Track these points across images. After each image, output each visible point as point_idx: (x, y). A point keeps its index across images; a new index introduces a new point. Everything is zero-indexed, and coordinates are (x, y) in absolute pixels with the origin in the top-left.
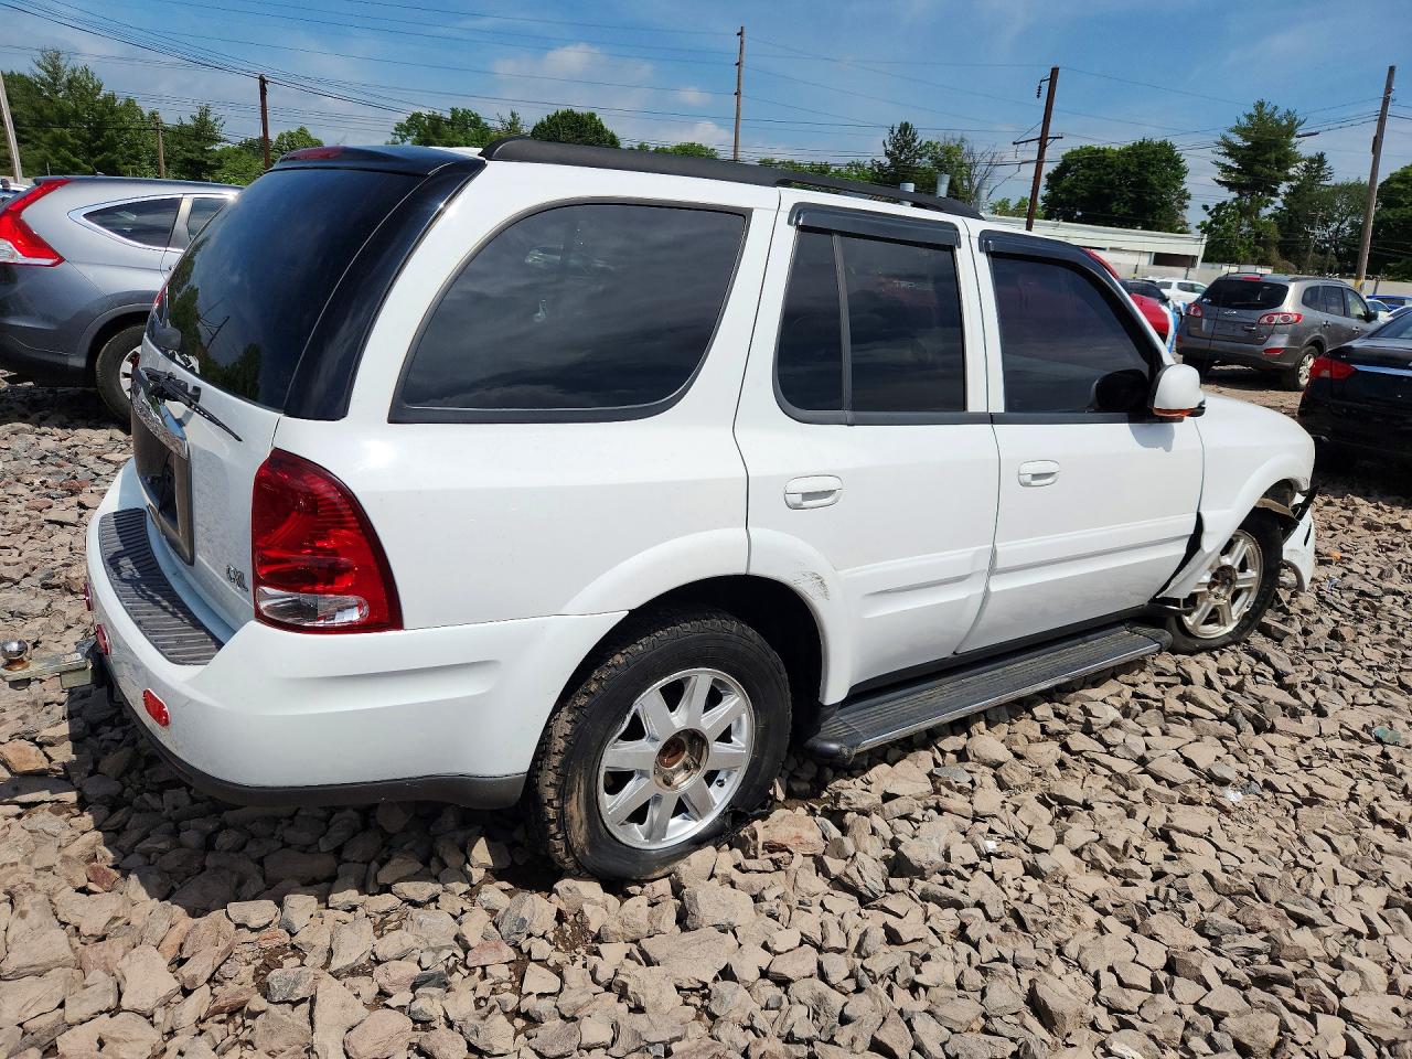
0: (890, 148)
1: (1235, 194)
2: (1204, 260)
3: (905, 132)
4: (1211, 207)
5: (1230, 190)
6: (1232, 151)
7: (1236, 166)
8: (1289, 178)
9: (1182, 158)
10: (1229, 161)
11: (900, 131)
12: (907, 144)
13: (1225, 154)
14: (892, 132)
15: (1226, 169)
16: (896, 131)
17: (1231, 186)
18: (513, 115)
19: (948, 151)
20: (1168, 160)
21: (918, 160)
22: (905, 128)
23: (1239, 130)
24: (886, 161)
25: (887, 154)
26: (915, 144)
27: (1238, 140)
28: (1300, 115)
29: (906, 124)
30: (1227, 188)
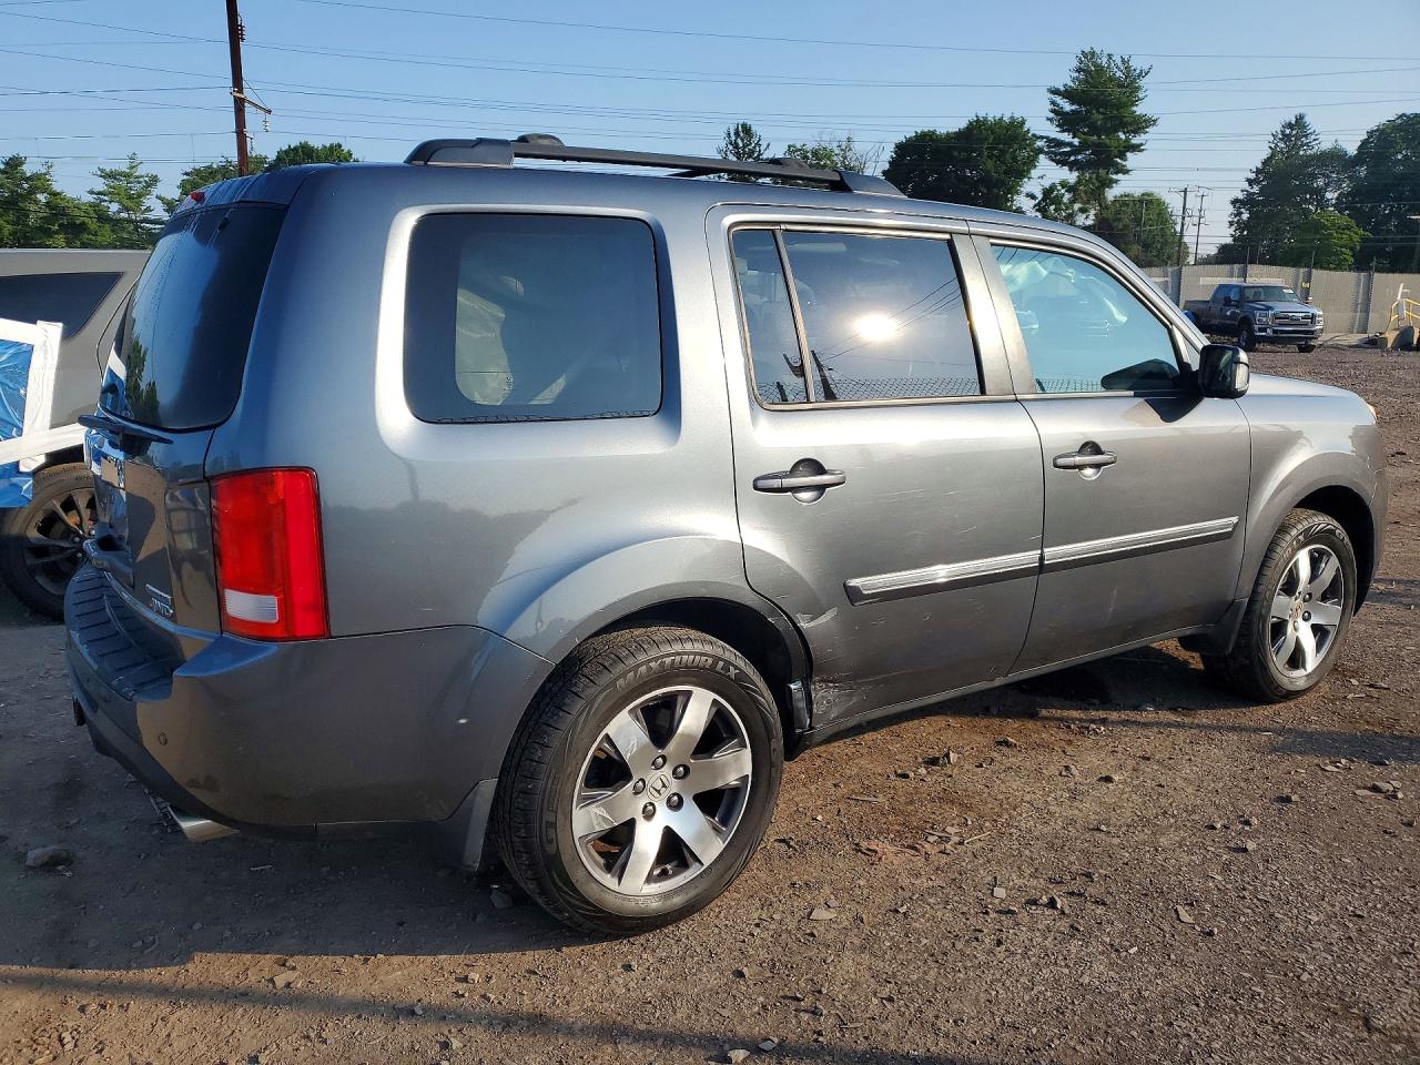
4: (1040, 196)
5: (1071, 170)
8: (1136, 148)
10: (1056, 133)
11: (737, 134)
17: (1072, 166)
19: (824, 153)
22: (744, 130)
23: (1068, 94)
27: (1067, 107)
28: (1137, 64)
29: (744, 126)
30: (1067, 168)
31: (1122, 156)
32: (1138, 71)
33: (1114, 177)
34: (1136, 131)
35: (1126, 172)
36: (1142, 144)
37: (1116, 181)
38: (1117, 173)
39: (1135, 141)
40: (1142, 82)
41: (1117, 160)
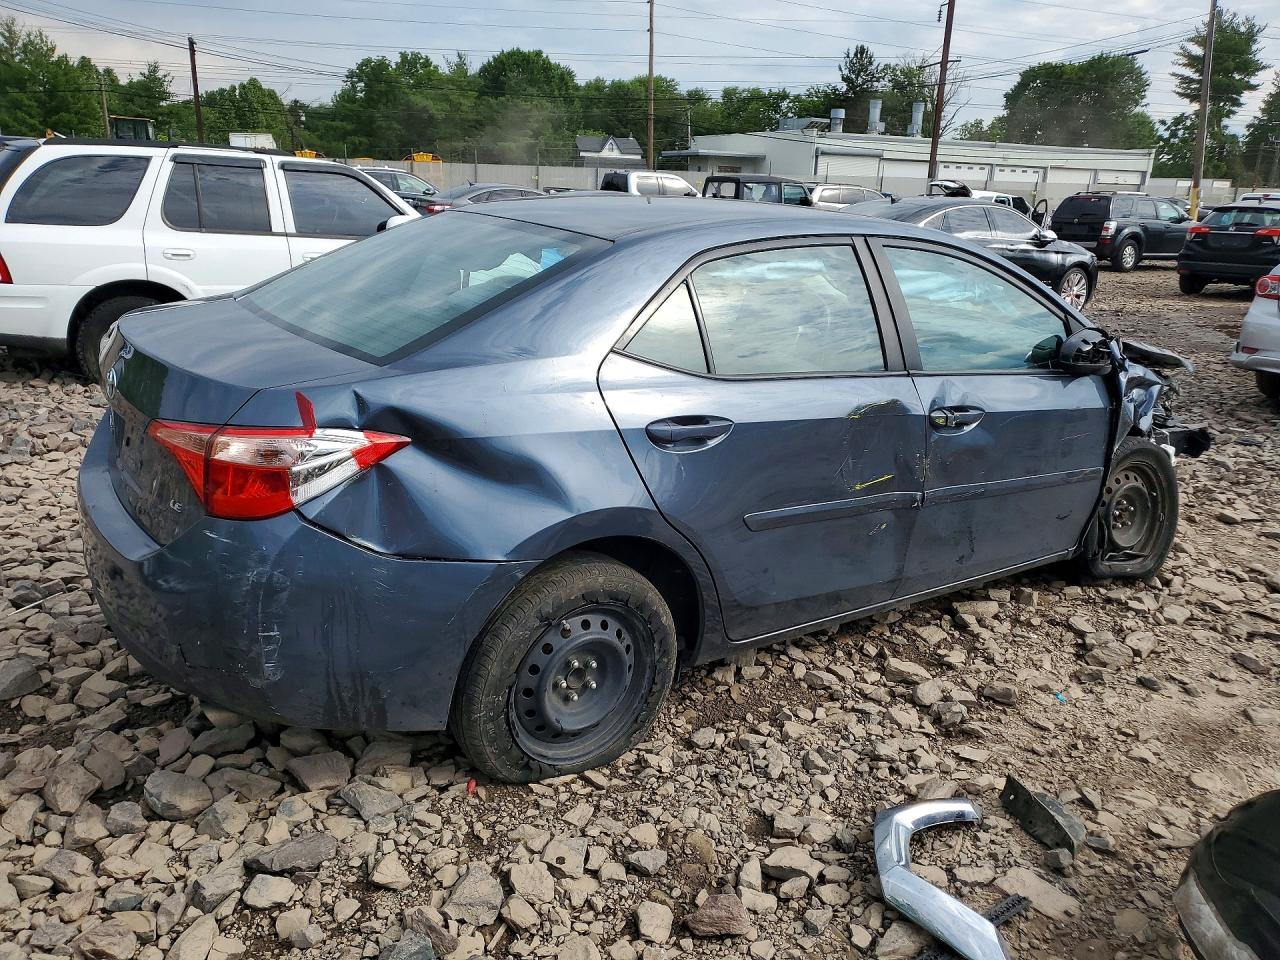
0: (846, 72)
1: (1196, 106)
2: (1153, 176)
3: (862, 55)
4: (1169, 122)
5: (1191, 101)
6: (1193, 61)
7: (1196, 76)
8: (1253, 88)
9: (1144, 71)
10: (1189, 72)
11: (856, 55)
12: (863, 68)
13: (1183, 65)
14: (848, 56)
15: (1186, 80)
16: (852, 55)
17: (1193, 98)
18: (460, 56)
19: (908, 73)
20: (1130, 73)
21: (875, 84)
22: (861, 51)
23: (1200, 40)
24: (843, 87)
25: (844, 79)
26: (873, 67)
27: (1197, 51)
28: (1259, 22)
29: (862, 47)
30: (1188, 100)
31: (1239, 93)
32: (1257, 28)
33: (1234, 109)
34: (1253, 73)
35: (1239, 105)
36: (1258, 85)
37: (1234, 113)
38: (1233, 105)
39: (1253, 81)
40: (1259, 38)
41: (1234, 96)
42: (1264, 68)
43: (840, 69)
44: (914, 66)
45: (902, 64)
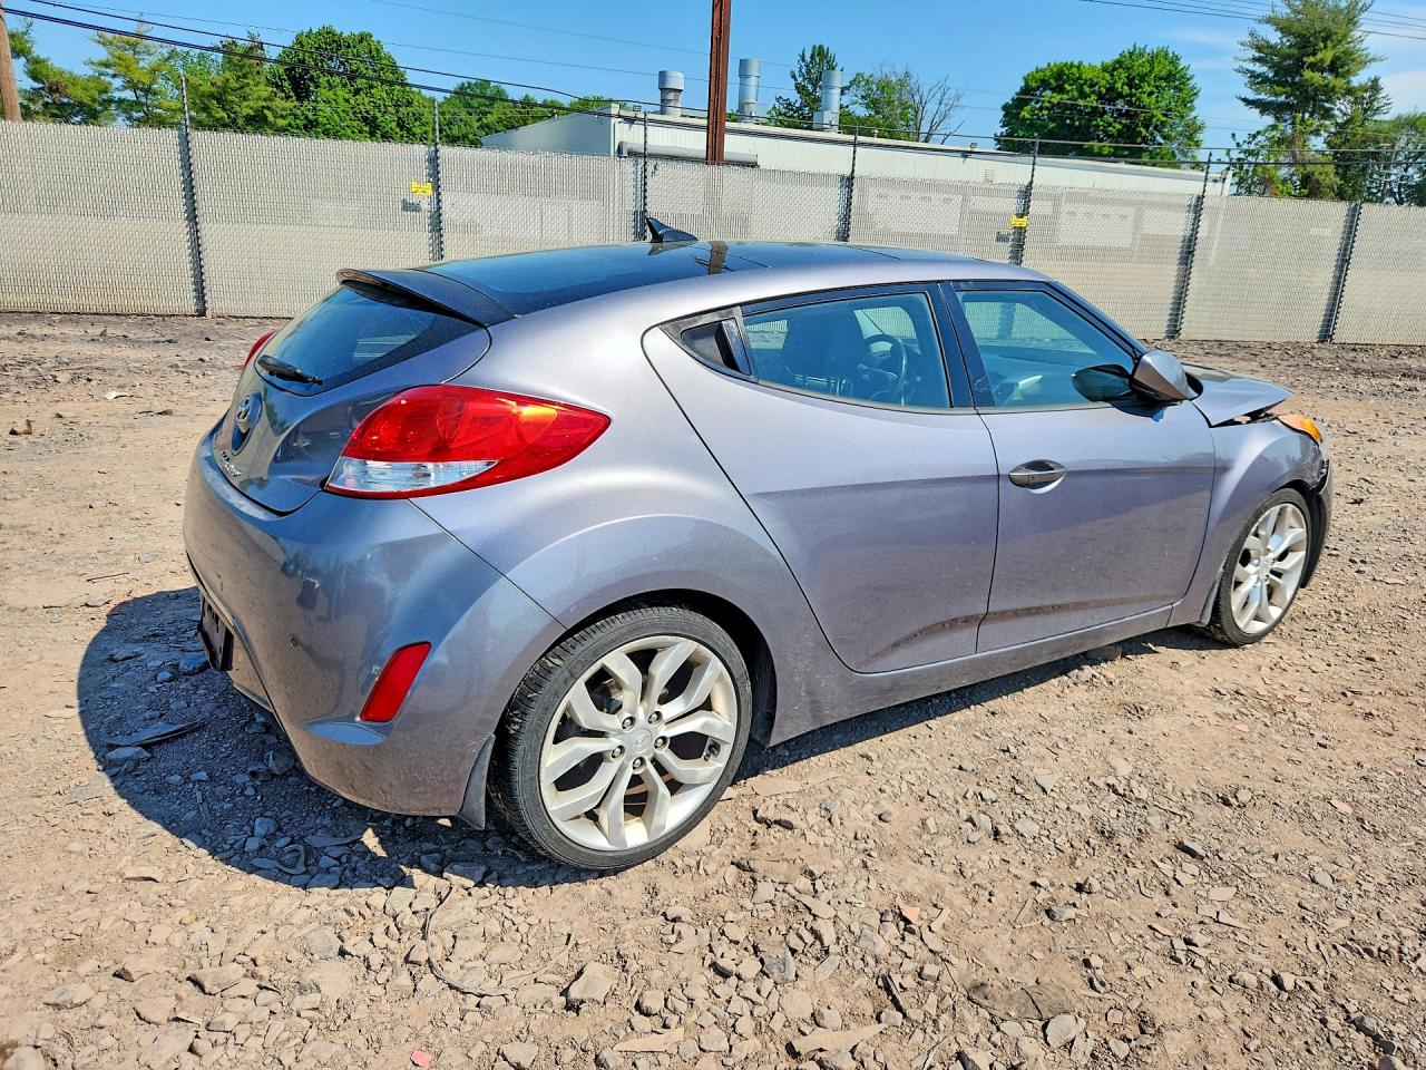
0: (800, 80)
1: (1269, 120)
3: (821, 57)
5: (1262, 113)
6: (1264, 53)
7: (1270, 75)
9: (1189, 73)
11: (812, 57)
12: (822, 75)
13: (1255, 60)
14: (803, 60)
15: (1256, 80)
16: (808, 59)
20: (1169, 77)
23: (1274, 22)
24: (795, 98)
25: (800, 89)
29: (821, 48)
30: (1257, 111)
41: (1326, 105)
42: (1374, 60)
43: (794, 77)
44: (894, 79)
45: (877, 76)
